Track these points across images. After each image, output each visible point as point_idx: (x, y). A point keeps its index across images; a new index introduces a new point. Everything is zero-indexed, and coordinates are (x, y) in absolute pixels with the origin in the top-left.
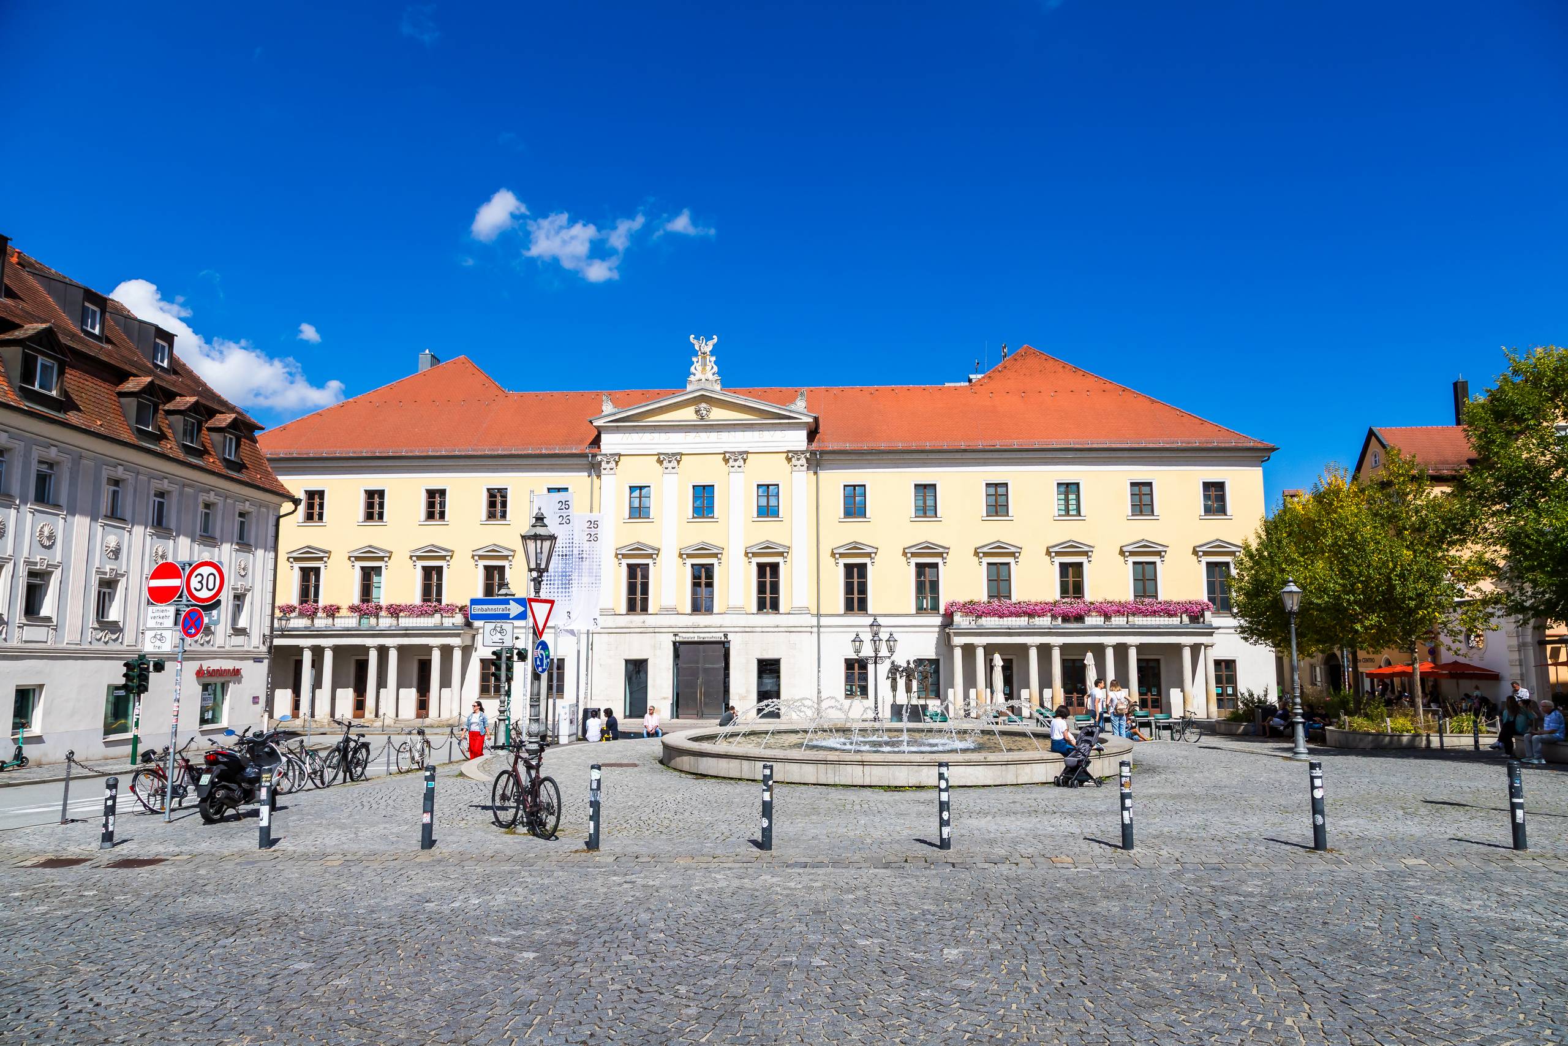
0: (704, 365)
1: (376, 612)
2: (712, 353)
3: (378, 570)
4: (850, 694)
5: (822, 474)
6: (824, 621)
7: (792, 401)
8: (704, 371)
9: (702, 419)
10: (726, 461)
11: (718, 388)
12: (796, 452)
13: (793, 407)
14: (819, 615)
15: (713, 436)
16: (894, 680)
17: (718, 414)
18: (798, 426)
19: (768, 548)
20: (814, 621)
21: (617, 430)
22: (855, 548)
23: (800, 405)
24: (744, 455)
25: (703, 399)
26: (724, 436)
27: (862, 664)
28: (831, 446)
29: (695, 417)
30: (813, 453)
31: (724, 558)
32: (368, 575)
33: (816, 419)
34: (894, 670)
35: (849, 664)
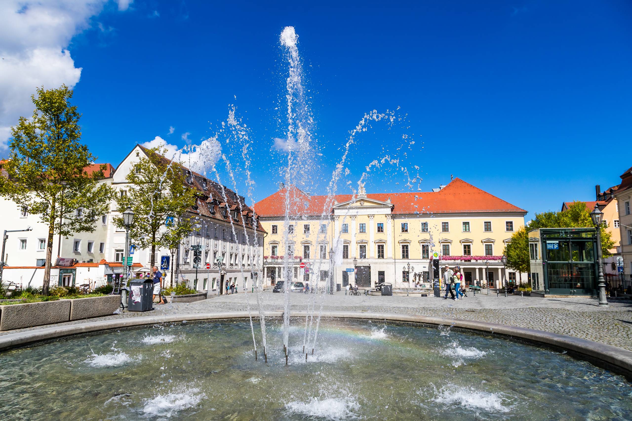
0: (362, 190)
1: (277, 258)
2: (364, 187)
3: (276, 247)
4: (404, 281)
5: (395, 220)
6: (396, 261)
7: (387, 200)
8: (362, 192)
9: (362, 205)
10: (369, 217)
11: (366, 197)
12: (388, 214)
13: (387, 202)
14: (395, 259)
15: (365, 210)
16: (415, 277)
17: (366, 204)
18: (388, 207)
19: (381, 241)
20: (394, 261)
21: (339, 209)
22: (405, 241)
23: (389, 201)
24: (373, 215)
25: (362, 200)
26: (368, 210)
27: (408, 272)
28: (398, 213)
29: (360, 205)
30: (393, 215)
31: (368, 243)
32: (274, 248)
33: (394, 206)
34: (415, 275)
35: (404, 272)
